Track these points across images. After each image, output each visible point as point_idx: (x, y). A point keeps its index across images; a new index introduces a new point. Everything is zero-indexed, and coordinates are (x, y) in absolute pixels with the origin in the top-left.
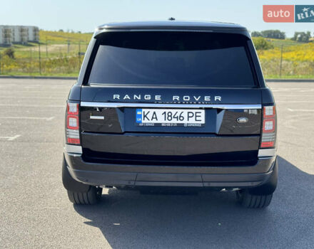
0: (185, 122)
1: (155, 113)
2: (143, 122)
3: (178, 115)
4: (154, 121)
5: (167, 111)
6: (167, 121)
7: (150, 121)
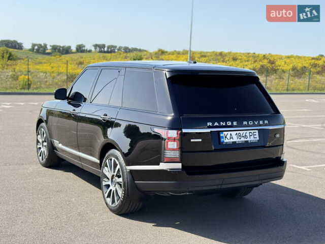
0: (248, 139)
1: (231, 134)
2: (225, 141)
3: (244, 135)
4: (232, 140)
5: (238, 132)
6: (239, 140)
7: (229, 141)
